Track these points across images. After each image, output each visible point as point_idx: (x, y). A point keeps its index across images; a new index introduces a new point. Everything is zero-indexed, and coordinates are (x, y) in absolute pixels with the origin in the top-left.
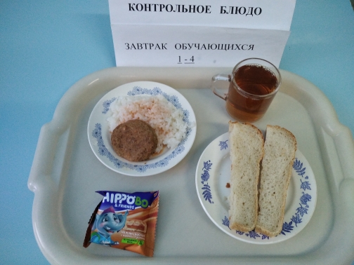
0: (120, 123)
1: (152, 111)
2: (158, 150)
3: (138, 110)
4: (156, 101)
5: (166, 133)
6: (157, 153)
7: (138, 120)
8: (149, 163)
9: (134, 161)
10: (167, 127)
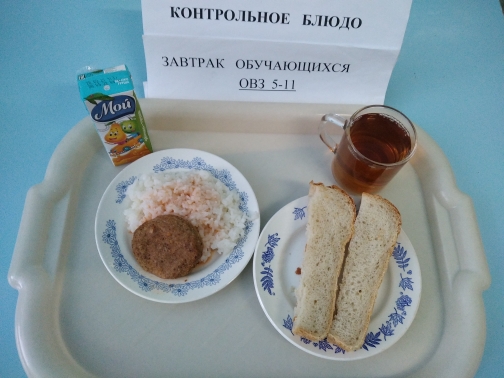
0: (144, 220)
1: (193, 198)
2: (203, 258)
3: (171, 198)
4: (197, 181)
5: (216, 231)
6: (202, 263)
7: (172, 216)
8: (192, 279)
9: (168, 278)
10: (217, 222)
